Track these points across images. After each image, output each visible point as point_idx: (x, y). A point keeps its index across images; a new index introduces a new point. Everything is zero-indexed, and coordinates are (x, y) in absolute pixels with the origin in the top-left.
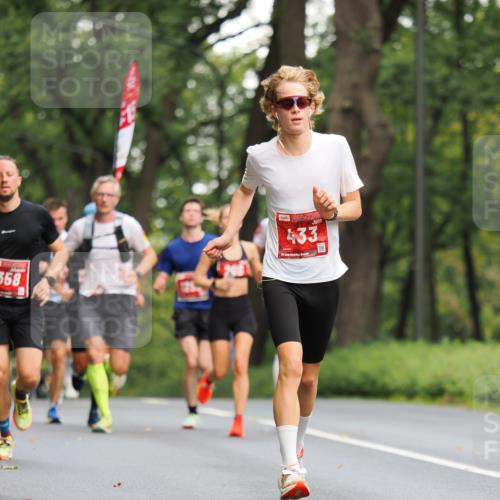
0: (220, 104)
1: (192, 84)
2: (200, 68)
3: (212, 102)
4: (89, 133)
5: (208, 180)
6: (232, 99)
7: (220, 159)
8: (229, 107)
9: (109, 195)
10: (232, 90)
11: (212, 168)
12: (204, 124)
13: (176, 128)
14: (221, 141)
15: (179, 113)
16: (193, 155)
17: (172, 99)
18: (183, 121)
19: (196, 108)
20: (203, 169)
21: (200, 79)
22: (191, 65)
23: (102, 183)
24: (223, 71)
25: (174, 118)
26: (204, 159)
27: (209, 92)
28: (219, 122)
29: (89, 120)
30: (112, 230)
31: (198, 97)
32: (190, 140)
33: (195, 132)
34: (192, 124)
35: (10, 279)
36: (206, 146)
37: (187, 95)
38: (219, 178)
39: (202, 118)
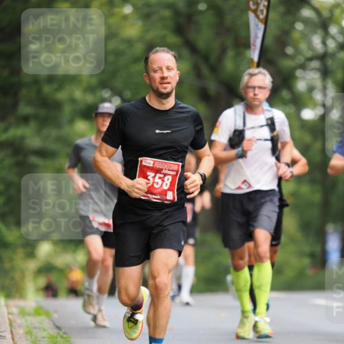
0: (324, 43)
1: (299, 26)
2: (306, 13)
3: (317, 41)
5: (314, 105)
6: (333, 38)
7: (325, 88)
8: (331, 45)
9: (260, 88)
10: (333, 30)
11: (318, 96)
12: (310, 59)
13: (286, 64)
14: (325, 73)
15: (289, 50)
16: (301, 86)
17: (283, 39)
18: (292, 57)
19: (303, 46)
20: (311, 98)
21: (306, 21)
22: (298, 9)
24: (325, 14)
25: (285, 55)
26: (311, 89)
27: (315, 32)
28: (323, 57)
31: (305, 37)
32: (299, 73)
33: (303, 67)
34: (300, 59)
35: (160, 182)
36: (314, 79)
37: (296, 35)
38: (324, 105)
39: (309, 54)
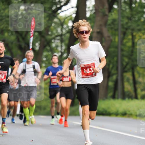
0: (62, 30)
1: (53, 25)
2: (56, 20)
3: (59, 30)
4: (23, 39)
5: (58, 52)
6: (65, 29)
7: (62, 46)
8: (64, 31)
9: (31, 56)
10: (65, 26)
11: (59, 49)
12: (57, 36)
13: (49, 37)
14: (62, 41)
15: (50, 33)
16: (54, 45)
17: (48, 29)
18: (51, 35)
19: (54, 32)
20: (57, 49)
21: (56, 23)
22: (53, 19)
23: (28, 52)
24: (62, 21)
25: (48, 35)
26: (57, 46)
27: (59, 27)
28: (61, 35)
29: (24, 35)
30: (32, 66)
31: (55, 28)
32: (53, 41)
33: (54, 38)
34: (53, 36)
36: (57, 43)
37: (52, 28)
38: (61, 52)
39: (56, 34)
